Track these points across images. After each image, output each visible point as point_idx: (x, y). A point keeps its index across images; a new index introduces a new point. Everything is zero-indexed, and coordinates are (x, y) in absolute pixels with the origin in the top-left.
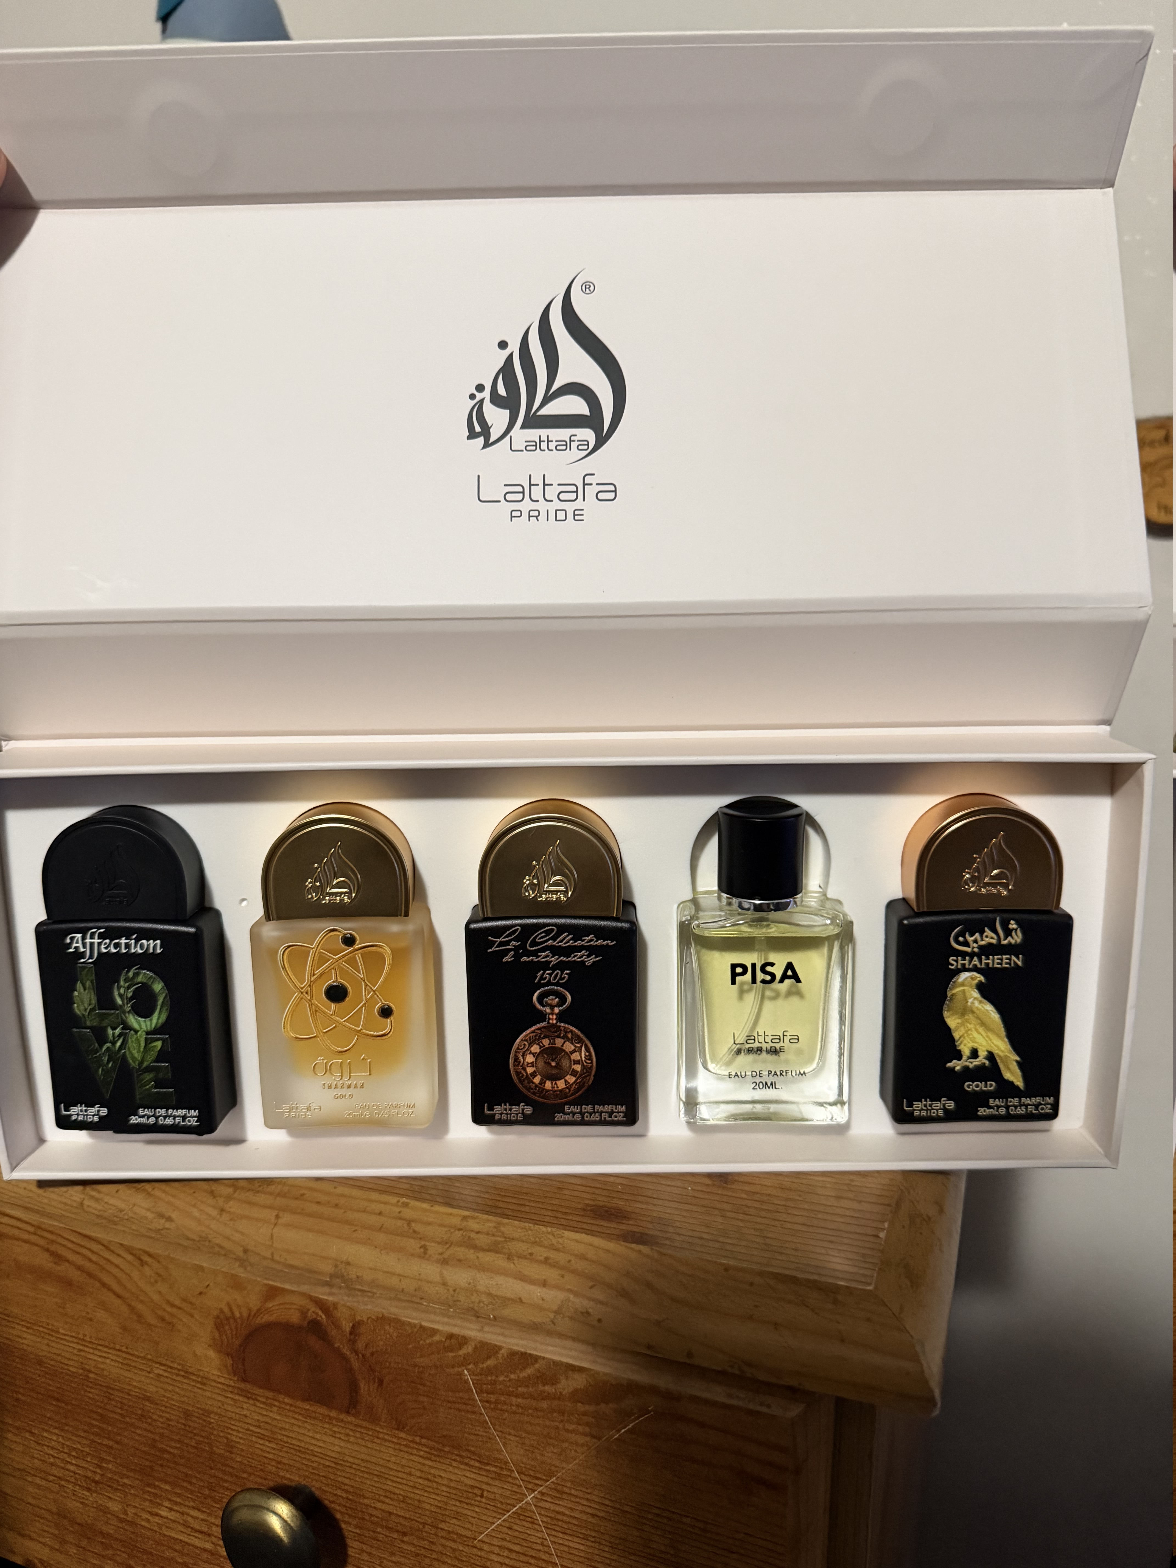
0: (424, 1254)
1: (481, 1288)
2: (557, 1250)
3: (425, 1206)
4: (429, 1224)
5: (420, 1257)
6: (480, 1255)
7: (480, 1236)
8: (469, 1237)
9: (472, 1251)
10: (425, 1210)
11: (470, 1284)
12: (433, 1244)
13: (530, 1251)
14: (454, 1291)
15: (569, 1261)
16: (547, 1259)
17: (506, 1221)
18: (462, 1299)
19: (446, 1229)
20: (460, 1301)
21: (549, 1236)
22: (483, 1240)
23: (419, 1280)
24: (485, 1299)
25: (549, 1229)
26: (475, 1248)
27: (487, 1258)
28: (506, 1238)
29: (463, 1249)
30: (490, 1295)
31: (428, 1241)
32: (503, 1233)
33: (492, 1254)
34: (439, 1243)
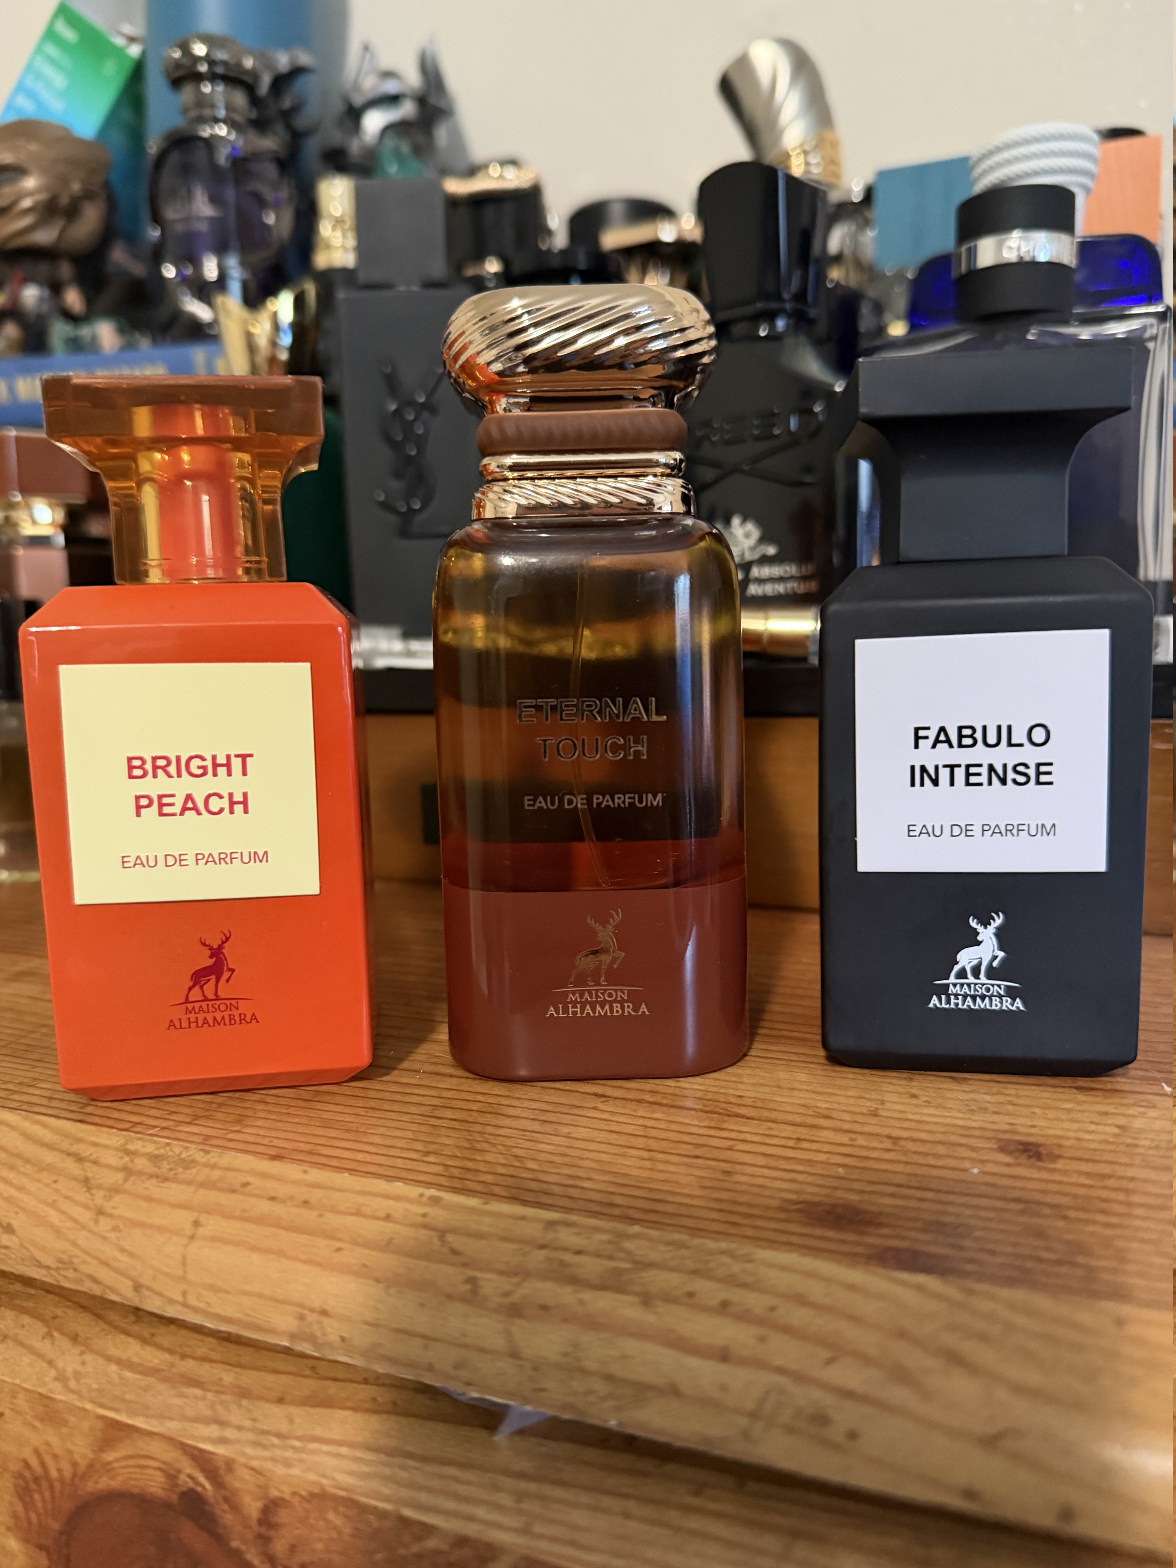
0: (473, 1296)
3: (474, 1202)
5: (464, 1300)
12: (490, 1276)
13: (687, 1289)
14: (535, 1369)
15: (773, 1309)
16: (725, 1304)
18: (551, 1386)
19: (517, 1246)
22: (590, 1267)
23: (462, 1346)
24: (600, 1387)
27: (598, 1302)
30: (610, 1378)
33: (610, 1295)
34: (501, 1273)
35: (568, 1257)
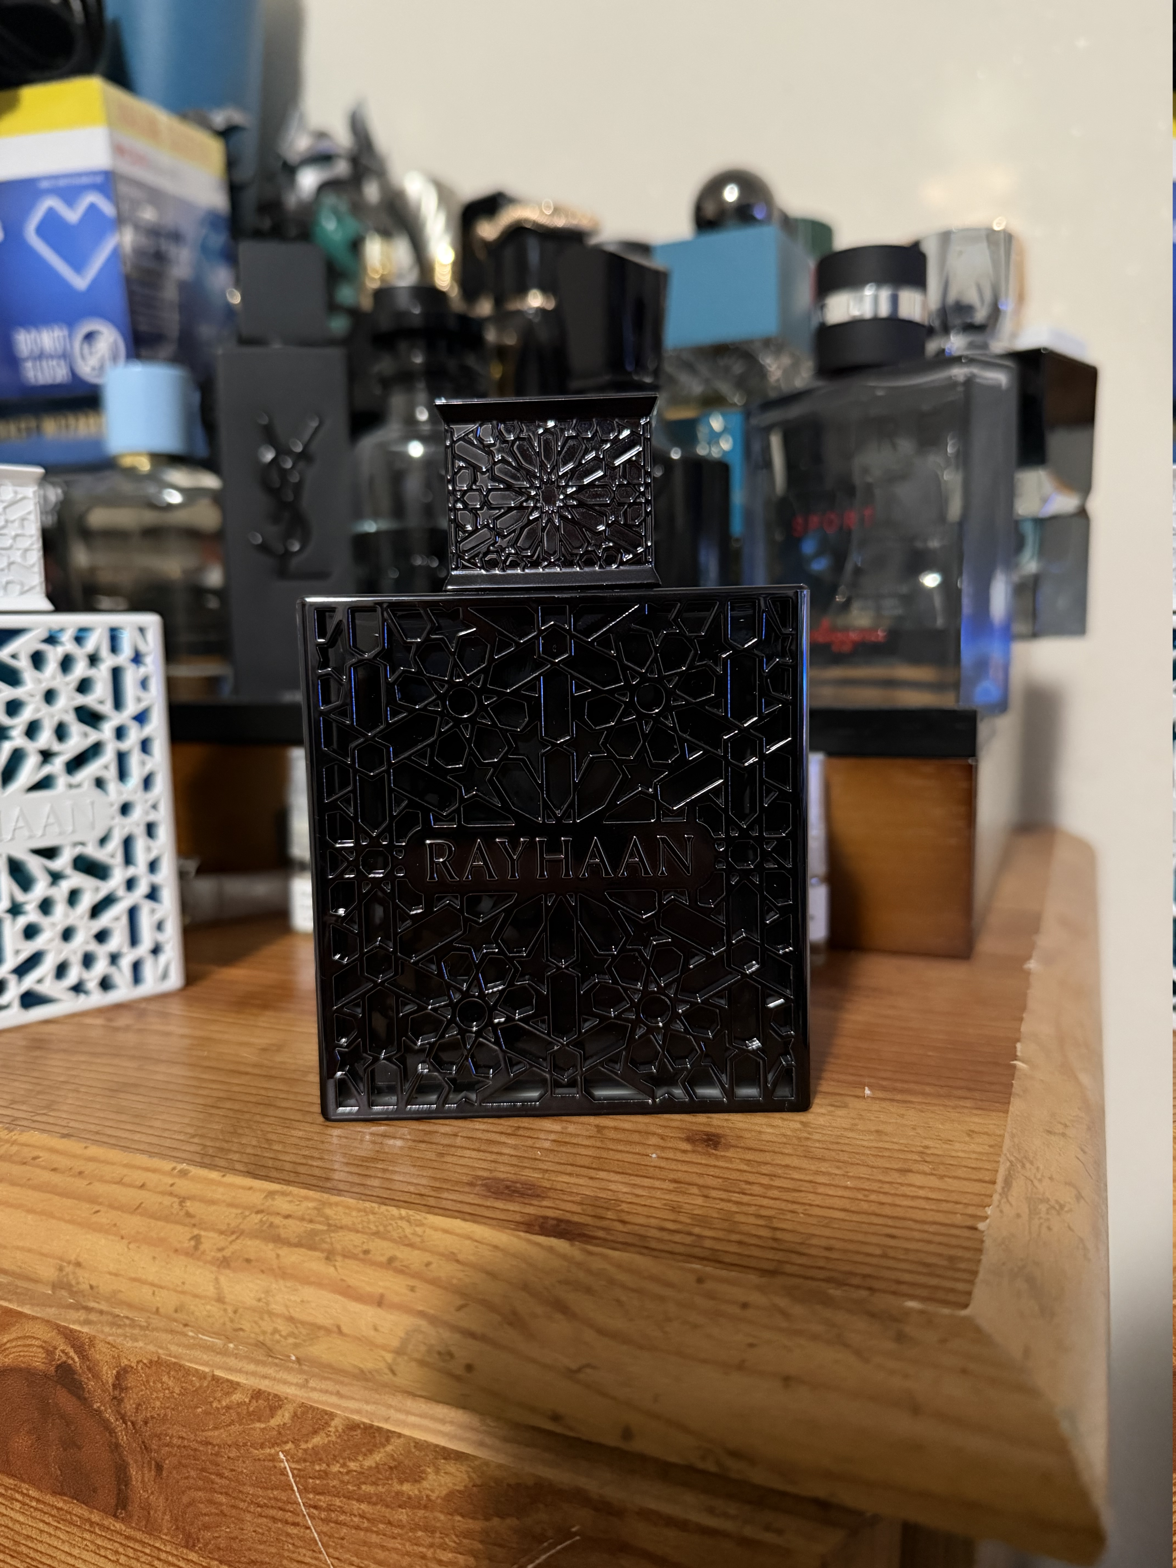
0: (194, 1251)
1: (277, 1308)
2: (411, 1245)
3: (214, 1175)
4: (212, 1202)
5: (187, 1254)
6: (284, 1251)
7: (289, 1222)
8: (271, 1225)
9: (271, 1246)
10: (212, 1182)
11: (259, 1300)
12: (212, 1234)
13: (365, 1247)
14: (235, 1312)
15: (428, 1264)
16: (391, 1260)
17: (335, 1199)
18: (246, 1326)
19: (239, 1211)
20: (241, 1329)
21: (400, 1223)
22: (293, 1229)
23: (183, 1292)
24: (283, 1327)
25: (403, 1212)
26: (278, 1240)
27: (292, 1257)
28: (329, 1225)
29: (258, 1242)
30: (291, 1319)
31: (205, 1230)
32: (327, 1218)
33: (303, 1251)
34: (222, 1233)
35: (277, 1220)
